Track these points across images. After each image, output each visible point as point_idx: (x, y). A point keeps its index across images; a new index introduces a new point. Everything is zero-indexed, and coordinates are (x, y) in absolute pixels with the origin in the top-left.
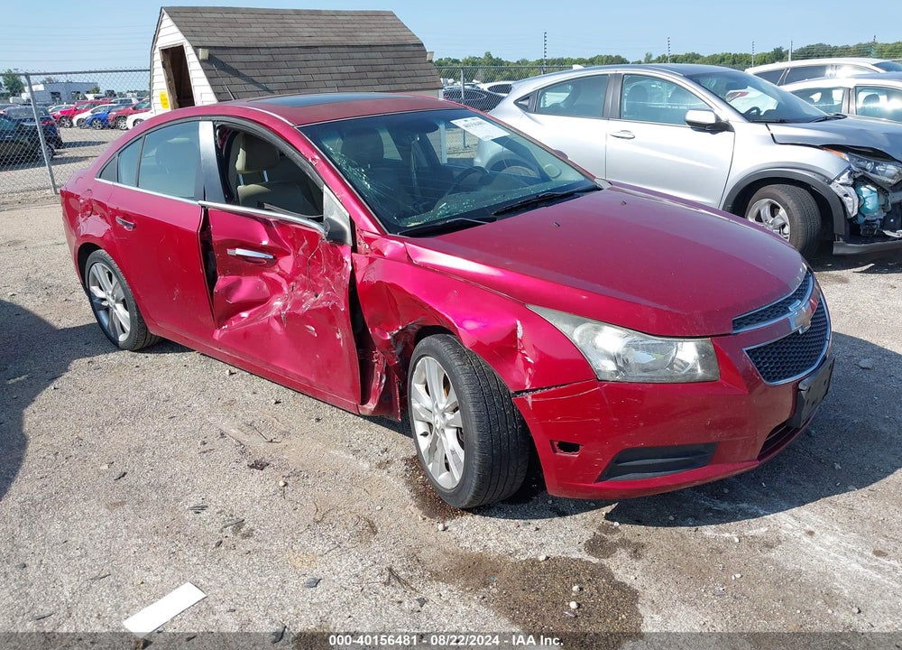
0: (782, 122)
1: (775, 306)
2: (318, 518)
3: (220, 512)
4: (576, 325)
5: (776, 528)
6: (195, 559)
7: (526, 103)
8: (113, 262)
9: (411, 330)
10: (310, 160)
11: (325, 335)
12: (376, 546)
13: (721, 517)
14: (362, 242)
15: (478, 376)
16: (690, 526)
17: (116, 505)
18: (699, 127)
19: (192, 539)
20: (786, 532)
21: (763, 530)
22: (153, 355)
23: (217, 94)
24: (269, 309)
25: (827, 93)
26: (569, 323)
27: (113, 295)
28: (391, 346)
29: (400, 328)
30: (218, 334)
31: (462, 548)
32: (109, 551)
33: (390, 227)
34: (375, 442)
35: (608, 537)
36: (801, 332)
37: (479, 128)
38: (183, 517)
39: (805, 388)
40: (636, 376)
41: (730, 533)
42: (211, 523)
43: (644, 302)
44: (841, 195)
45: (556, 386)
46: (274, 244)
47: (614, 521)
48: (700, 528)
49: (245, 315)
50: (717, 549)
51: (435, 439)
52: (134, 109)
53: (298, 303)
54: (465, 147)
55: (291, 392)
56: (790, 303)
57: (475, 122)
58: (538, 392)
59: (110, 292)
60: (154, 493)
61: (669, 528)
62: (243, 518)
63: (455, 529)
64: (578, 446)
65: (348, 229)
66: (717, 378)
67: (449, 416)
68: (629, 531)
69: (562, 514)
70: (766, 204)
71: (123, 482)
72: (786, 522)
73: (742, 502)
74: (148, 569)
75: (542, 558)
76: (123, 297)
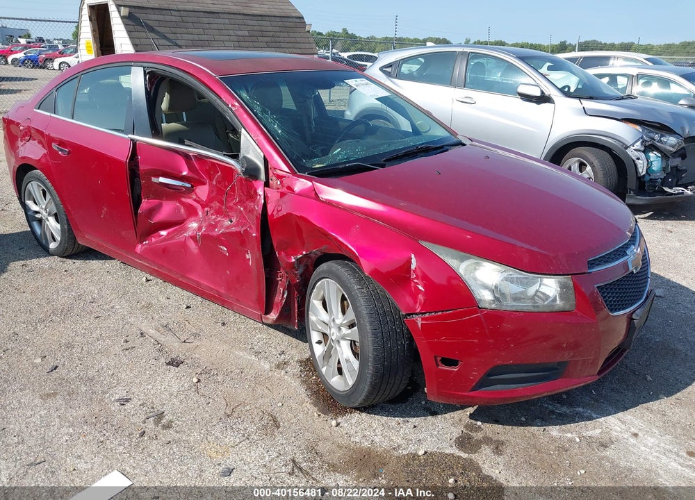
0: (591, 98)
1: (617, 250)
2: (228, 412)
3: (142, 405)
4: (462, 260)
5: (608, 430)
6: (121, 448)
7: (389, 70)
8: (47, 181)
9: (312, 255)
10: (232, 106)
11: (236, 255)
12: (280, 439)
13: (563, 419)
14: (274, 178)
15: (373, 298)
16: (538, 426)
17: (49, 395)
18: (527, 98)
19: (118, 429)
20: (616, 434)
21: (598, 431)
22: (79, 261)
23: (135, 45)
24: (185, 230)
25: (613, 78)
26: (456, 259)
27: (46, 209)
28: (294, 267)
29: (304, 253)
30: (139, 248)
31: (353, 442)
32: (43, 438)
33: (299, 167)
34: (273, 345)
35: (473, 434)
36: (635, 272)
37: (367, 87)
38: (109, 408)
39: (638, 318)
40: (509, 305)
41: (572, 433)
42: (134, 415)
43: (518, 243)
44: (634, 158)
45: (442, 311)
46: (191, 175)
47: (477, 420)
48: (547, 428)
49: (164, 233)
50: (563, 448)
51: (331, 347)
52: (60, 53)
53: (212, 227)
54: (330, 101)
55: (199, 299)
56: (627, 248)
57: (363, 82)
58: (427, 315)
59: (44, 207)
60: (83, 386)
61: (522, 428)
62: (163, 410)
63: (346, 425)
64: (458, 361)
65: (262, 166)
66: (573, 308)
67: (345, 331)
68: (490, 429)
69: (434, 414)
70: (575, 162)
71: (55, 374)
72: (615, 425)
73: (578, 406)
74: (79, 457)
75: (421, 453)
76: (55, 211)
